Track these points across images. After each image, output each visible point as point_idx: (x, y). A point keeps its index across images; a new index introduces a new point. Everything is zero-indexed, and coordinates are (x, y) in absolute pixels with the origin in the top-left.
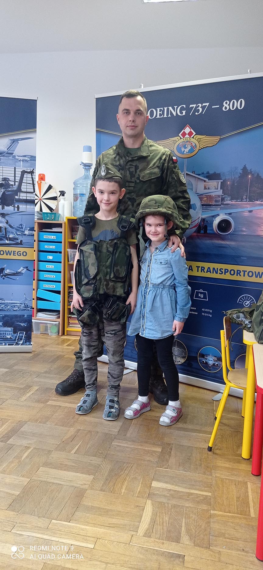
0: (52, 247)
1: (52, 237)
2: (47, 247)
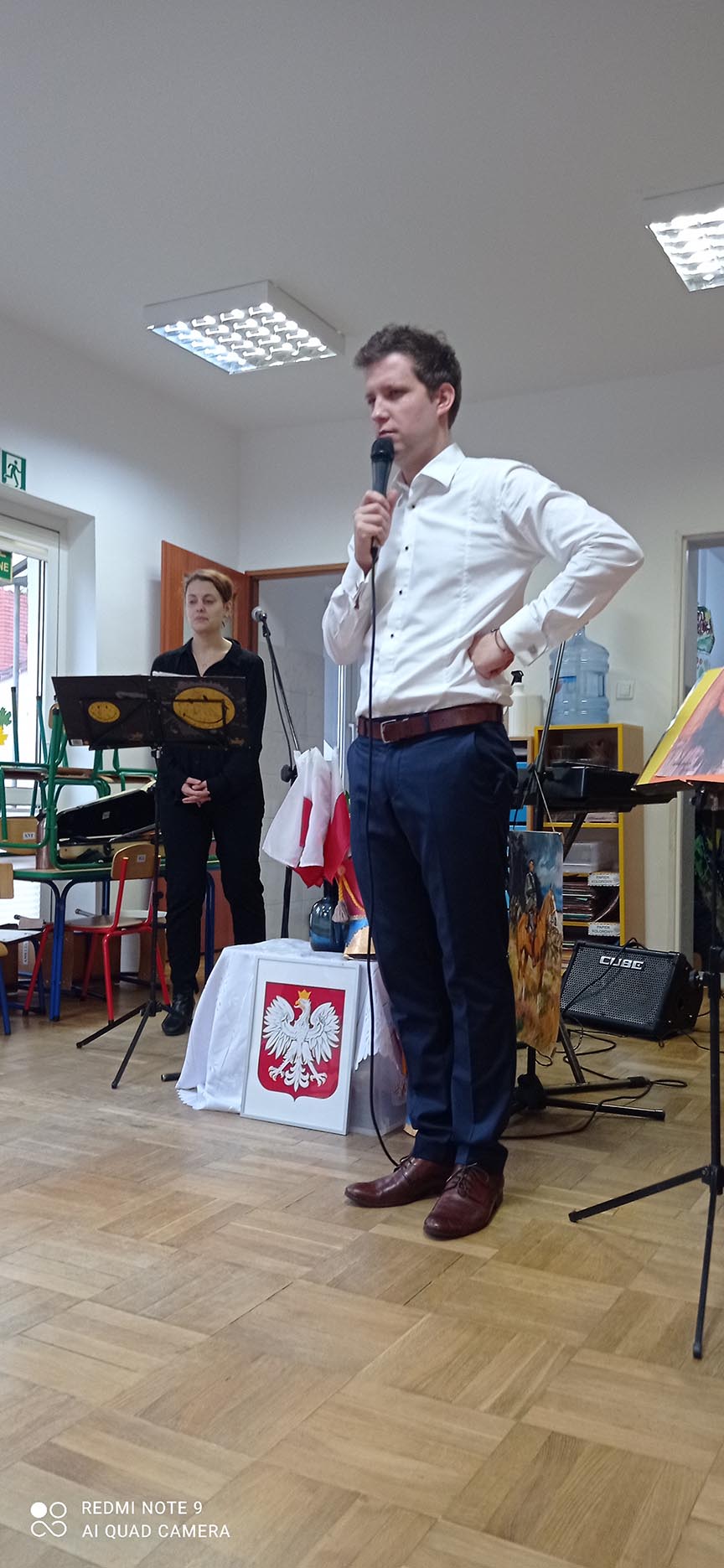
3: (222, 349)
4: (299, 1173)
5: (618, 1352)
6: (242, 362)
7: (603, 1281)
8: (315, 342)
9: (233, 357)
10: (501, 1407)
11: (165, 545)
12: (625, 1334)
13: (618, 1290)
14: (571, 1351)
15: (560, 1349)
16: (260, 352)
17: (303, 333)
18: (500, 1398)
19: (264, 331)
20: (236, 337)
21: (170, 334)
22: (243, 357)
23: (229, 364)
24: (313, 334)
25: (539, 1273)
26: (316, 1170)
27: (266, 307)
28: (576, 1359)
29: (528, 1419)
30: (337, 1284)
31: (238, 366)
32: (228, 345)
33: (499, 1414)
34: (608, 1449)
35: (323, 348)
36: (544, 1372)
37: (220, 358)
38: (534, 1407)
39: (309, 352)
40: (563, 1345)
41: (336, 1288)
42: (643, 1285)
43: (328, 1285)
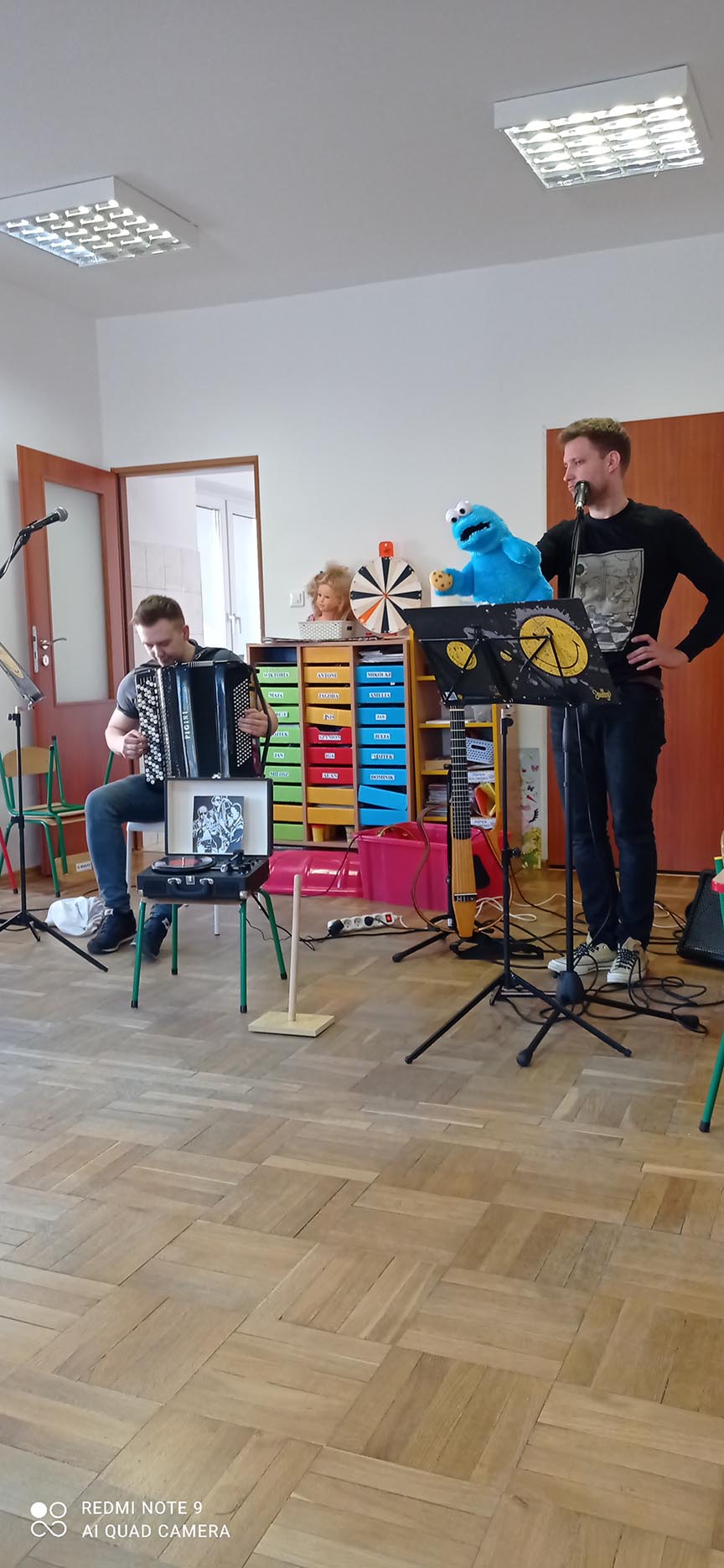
0: (384, 695)
1: (384, 673)
2: (373, 695)
3: (67, 243)
4: (195, 1107)
5: (483, 1268)
6: (92, 254)
7: (472, 1197)
8: (166, 235)
9: (80, 250)
10: (379, 1334)
11: (20, 449)
12: (489, 1250)
13: (486, 1205)
14: (443, 1271)
15: (432, 1269)
16: (110, 245)
17: (153, 226)
18: (377, 1325)
19: (112, 226)
20: (83, 231)
21: (13, 230)
22: (91, 250)
23: (77, 257)
26: (214, 1104)
27: (113, 204)
28: (446, 1279)
29: (402, 1343)
30: (233, 1220)
31: (87, 259)
32: (75, 239)
33: (378, 1340)
34: (471, 1365)
35: (176, 241)
36: (418, 1294)
37: (66, 251)
38: (408, 1330)
39: (164, 245)
40: (435, 1265)
41: (232, 1225)
42: (508, 1197)
43: (224, 1223)
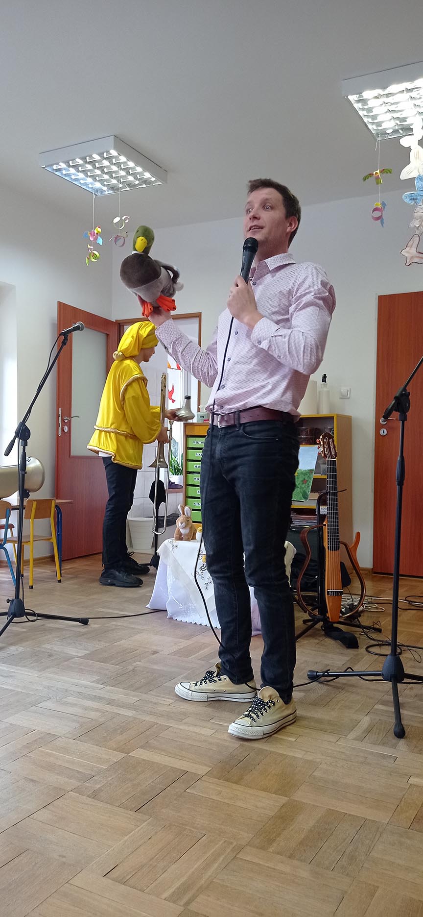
3: (90, 180)
4: (97, 710)
5: (271, 850)
6: (105, 188)
7: (275, 793)
8: (147, 175)
9: (98, 185)
10: (177, 896)
11: (60, 304)
12: (279, 835)
13: (284, 800)
14: (240, 849)
15: (231, 847)
16: (114, 181)
17: (139, 169)
19: (115, 168)
20: (98, 172)
21: (57, 170)
22: (104, 185)
23: (97, 190)
24: (146, 169)
25: (234, 786)
26: (108, 708)
27: (114, 153)
28: (241, 856)
29: (192, 906)
30: (95, 795)
31: (102, 191)
32: (94, 177)
33: (174, 902)
35: (153, 179)
36: (216, 865)
37: (90, 186)
38: (200, 896)
39: (146, 182)
40: (235, 843)
41: (93, 798)
42: (302, 795)
43: (88, 796)
